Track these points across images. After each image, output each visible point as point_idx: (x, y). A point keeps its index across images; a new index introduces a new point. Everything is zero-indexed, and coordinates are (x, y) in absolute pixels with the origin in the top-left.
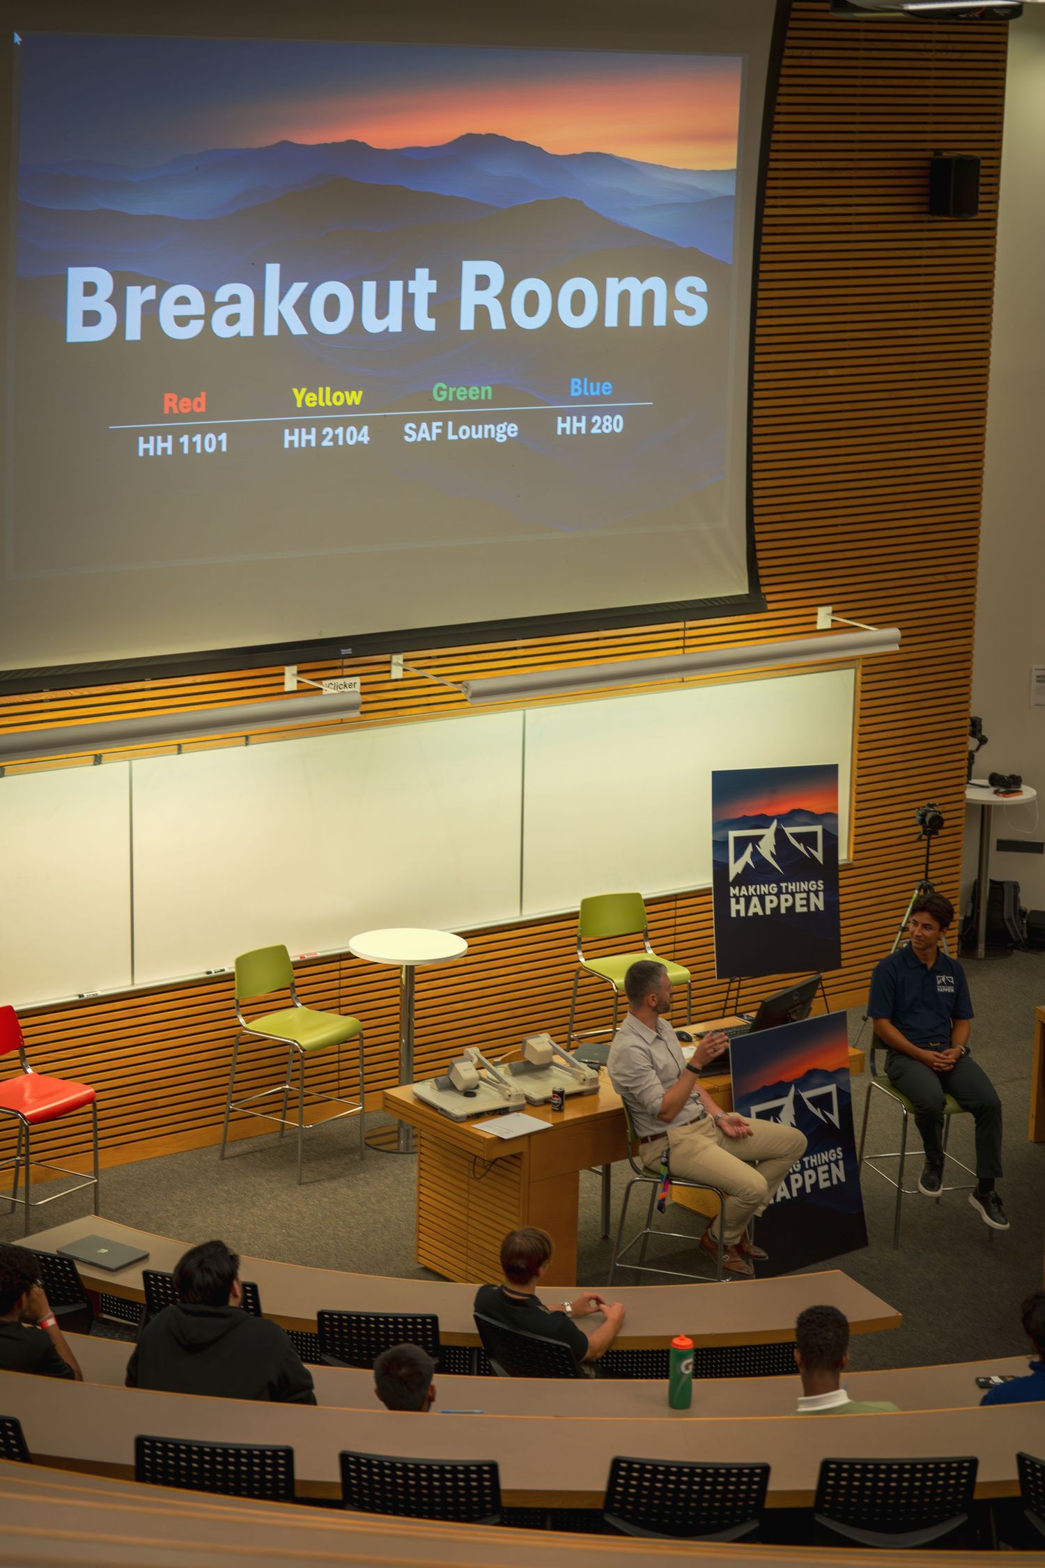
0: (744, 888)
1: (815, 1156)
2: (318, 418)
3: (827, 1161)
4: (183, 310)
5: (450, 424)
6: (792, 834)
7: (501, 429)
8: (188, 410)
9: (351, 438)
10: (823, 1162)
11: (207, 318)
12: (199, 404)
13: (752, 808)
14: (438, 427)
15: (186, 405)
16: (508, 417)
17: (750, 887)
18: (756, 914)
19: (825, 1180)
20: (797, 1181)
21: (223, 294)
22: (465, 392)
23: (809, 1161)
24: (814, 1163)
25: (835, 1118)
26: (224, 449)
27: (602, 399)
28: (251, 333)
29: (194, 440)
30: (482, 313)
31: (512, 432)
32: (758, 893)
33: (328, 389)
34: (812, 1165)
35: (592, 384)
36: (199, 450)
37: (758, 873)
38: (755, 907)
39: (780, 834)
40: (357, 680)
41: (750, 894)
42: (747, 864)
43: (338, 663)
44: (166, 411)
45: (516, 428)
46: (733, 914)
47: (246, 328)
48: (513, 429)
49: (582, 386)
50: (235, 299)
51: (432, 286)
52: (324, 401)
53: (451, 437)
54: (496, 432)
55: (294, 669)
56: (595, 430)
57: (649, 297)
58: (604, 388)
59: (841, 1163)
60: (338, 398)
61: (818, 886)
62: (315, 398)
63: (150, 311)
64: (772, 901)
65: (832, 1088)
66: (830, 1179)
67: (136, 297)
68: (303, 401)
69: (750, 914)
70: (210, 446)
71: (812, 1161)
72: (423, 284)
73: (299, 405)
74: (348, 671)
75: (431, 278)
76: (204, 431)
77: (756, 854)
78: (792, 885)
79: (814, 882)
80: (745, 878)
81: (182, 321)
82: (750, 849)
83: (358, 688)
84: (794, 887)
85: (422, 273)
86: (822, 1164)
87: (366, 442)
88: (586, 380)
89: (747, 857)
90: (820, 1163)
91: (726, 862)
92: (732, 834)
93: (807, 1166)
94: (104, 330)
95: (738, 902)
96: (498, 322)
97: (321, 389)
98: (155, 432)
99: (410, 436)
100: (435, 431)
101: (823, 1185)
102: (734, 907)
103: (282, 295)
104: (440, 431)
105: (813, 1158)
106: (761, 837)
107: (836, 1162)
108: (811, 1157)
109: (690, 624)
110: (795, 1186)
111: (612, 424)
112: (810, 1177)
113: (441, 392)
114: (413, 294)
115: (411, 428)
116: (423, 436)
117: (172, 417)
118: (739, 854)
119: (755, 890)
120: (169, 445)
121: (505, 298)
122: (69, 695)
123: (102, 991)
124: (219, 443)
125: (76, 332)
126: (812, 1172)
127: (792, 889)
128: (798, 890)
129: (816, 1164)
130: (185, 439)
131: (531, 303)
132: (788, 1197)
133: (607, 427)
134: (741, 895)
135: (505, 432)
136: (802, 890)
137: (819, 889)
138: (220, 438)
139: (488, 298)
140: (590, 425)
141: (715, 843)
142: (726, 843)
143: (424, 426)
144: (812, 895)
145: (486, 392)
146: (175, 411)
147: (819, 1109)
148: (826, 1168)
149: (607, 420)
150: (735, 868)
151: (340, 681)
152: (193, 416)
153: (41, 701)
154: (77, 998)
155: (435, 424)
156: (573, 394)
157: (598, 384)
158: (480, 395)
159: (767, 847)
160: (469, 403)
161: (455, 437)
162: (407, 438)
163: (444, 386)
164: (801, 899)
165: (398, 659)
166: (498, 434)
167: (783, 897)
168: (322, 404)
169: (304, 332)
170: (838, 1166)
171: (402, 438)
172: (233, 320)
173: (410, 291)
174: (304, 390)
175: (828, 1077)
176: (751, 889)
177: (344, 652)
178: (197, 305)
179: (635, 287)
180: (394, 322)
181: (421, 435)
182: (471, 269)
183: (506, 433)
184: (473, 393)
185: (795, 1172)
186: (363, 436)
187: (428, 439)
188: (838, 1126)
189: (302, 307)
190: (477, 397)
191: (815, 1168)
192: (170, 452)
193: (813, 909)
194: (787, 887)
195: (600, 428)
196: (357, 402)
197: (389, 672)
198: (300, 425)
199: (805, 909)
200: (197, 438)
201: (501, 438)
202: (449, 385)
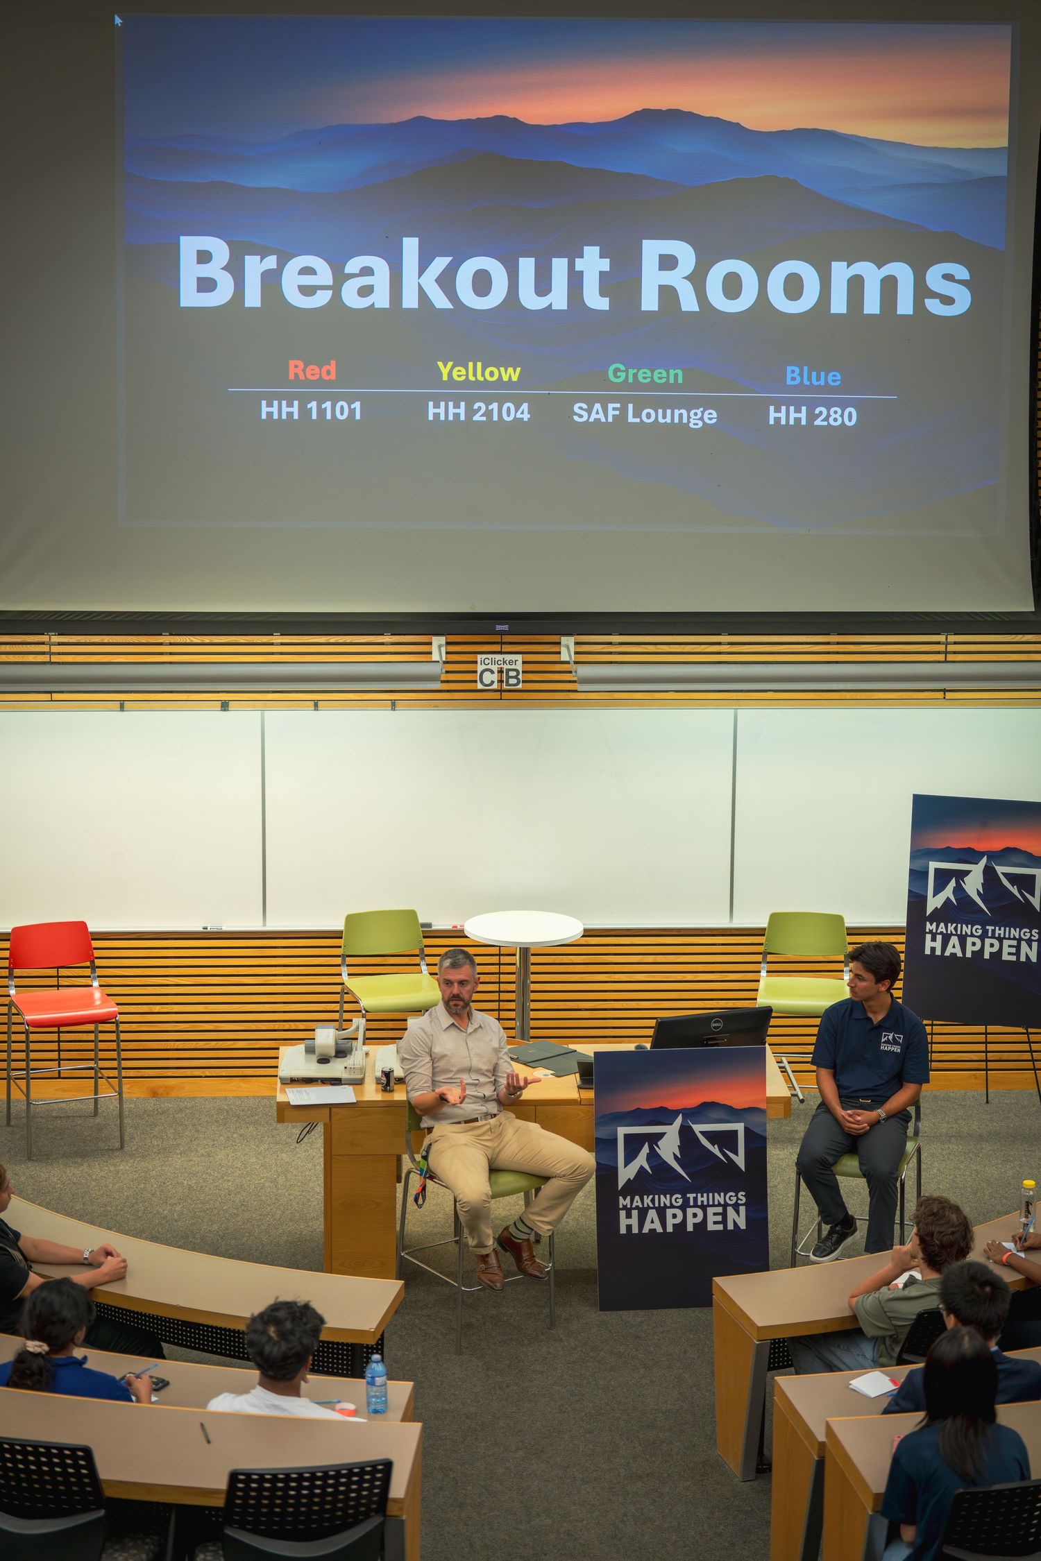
0: (942, 925)
1: (705, 1195)
2: (469, 392)
3: (723, 1203)
4: (308, 280)
5: (631, 406)
6: (1005, 874)
7: (696, 414)
8: (316, 377)
9: (509, 415)
10: (716, 1203)
11: (336, 288)
12: (329, 373)
13: (959, 840)
14: (614, 409)
15: (313, 372)
16: (706, 404)
17: (949, 925)
18: (954, 955)
19: (715, 1223)
20: (674, 1216)
21: (353, 265)
22: (649, 374)
23: (695, 1199)
24: (702, 1202)
25: (740, 1160)
26: (358, 417)
27: (827, 389)
28: (387, 305)
29: (323, 406)
30: (668, 293)
31: (710, 419)
32: (959, 933)
33: (479, 365)
34: (699, 1204)
35: (814, 374)
36: (329, 417)
37: (959, 910)
38: (954, 947)
39: (989, 873)
40: (519, 658)
41: (949, 932)
42: (948, 899)
43: (497, 638)
44: (292, 377)
45: (715, 415)
46: (928, 952)
47: (381, 299)
48: (711, 416)
49: (801, 375)
50: (367, 271)
51: (605, 265)
52: (475, 374)
53: (631, 419)
54: (689, 417)
55: (441, 640)
56: (818, 422)
57: (889, 285)
58: (830, 378)
59: (742, 1209)
60: (492, 374)
61: (1031, 935)
62: (463, 372)
63: (271, 281)
64: (974, 944)
65: (739, 1127)
66: (724, 1222)
67: (255, 267)
68: (450, 374)
69: (947, 953)
70: (342, 414)
71: (700, 1199)
72: (593, 263)
73: (445, 378)
74: (506, 648)
75: (602, 256)
76: (335, 399)
77: (959, 890)
78: (1000, 930)
79: (1028, 931)
80: (945, 914)
81: (307, 291)
82: (953, 883)
83: (519, 667)
84: (1002, 932)
85: (591, 252)
86: (714, 1205)
87: (526, 419)
88: (806, 369)
89: (948, 892)
90: (711, 1203)
91: (924, 894)
92: (933, 865)
93: (692, 1204)
94: (222, 294)
95: (934, 939)
96: (689, 302)
97: (471, 365)
98: (280, 397)
99: (581, 416)
100: (611, 413)
101: (711, 1227)
102: (929, 944)
103: (422, 271)
104: (617, 413)
105: (702, 1196)
106: (967, 873)
107: (736, 1207)
108: (699, 1195)
109: (952, 638)
110: (670, 1222)
111: (842, 416)
112: (695, 1215)
113: (617, 373)
114: (582, 272)
115: (581, 408)
116: (597, 416)
117: (297, 382)
118: (938, 889)
119: (956, 929)
120: (295, 410)
121: (698, 279)
122: (188, 641)
123: (227, 927)
124: (352, 412)
125: (190, 297)
126: (699, 1212)
127: (1000, 934)
128: (1007, 936)
129: (705, 1203)
130: (313, 405)
131: (732, 286)
132: (660, 1230)
133: (835, 420)
134: (939, 932)
135: (700, 418)
136: (1012, 937)
137: (1033, 938)
138: (353, 406)
139: (677, 279)
140: (812, 417)
141: (912, 872)
142: (926, 873)
143: (598, 406)
144: (1024, 944)
145: (676, 376)
146: (302, 377)
147: (716, 1146)
148: (720, 1210)
149: (836, 412)
150: (934, 903)
151: (498, 657)
152: (320, 383)
153: (161, 644)
154: (201, 929)
155: (611, 406)
156: (789, 382)
157: (823, 374)
158: (668, 377)
159: (974, 883)
160: (652, 385)
161: (638, 420)
162: (576, 418)
163: (622, 368)
164: (1010, 946)
165: (568, 642)
166: (691, 420)
167: (988, 941)
168: (472, 378)
169: (450, 306)
170: (738, 1212)
171: (571, 417)
172: (366, 291)
173: (577, 269)
174: (450, 364)
175: (733, 1113)
176: (951, 928)
177: (499, 628)
178: (324, 274)
179: (872, 274)
180: (558, 299)
181: (594, 416)
182: (652, 249)
183: (702, 419)
184: (660, 375)
185: (672, 1206)
186: (522, 413)
187: (603, 420)
188: (743, 1168)
189: (447, 281)
190: (664, 380)
191: (704, 1208)
192: (296, 417)
193: (1023, 959)
194: (994, 931)
195: (826, 419)
196: (515, 378)
197: (559, 653)
198: (447, 398)
199: (1013, 958)
200: (328, 405)
201: (696, 423)
202: (628, 367)
